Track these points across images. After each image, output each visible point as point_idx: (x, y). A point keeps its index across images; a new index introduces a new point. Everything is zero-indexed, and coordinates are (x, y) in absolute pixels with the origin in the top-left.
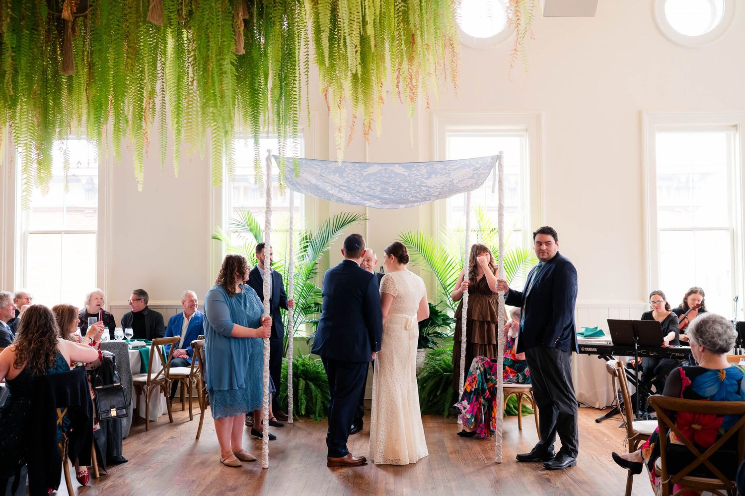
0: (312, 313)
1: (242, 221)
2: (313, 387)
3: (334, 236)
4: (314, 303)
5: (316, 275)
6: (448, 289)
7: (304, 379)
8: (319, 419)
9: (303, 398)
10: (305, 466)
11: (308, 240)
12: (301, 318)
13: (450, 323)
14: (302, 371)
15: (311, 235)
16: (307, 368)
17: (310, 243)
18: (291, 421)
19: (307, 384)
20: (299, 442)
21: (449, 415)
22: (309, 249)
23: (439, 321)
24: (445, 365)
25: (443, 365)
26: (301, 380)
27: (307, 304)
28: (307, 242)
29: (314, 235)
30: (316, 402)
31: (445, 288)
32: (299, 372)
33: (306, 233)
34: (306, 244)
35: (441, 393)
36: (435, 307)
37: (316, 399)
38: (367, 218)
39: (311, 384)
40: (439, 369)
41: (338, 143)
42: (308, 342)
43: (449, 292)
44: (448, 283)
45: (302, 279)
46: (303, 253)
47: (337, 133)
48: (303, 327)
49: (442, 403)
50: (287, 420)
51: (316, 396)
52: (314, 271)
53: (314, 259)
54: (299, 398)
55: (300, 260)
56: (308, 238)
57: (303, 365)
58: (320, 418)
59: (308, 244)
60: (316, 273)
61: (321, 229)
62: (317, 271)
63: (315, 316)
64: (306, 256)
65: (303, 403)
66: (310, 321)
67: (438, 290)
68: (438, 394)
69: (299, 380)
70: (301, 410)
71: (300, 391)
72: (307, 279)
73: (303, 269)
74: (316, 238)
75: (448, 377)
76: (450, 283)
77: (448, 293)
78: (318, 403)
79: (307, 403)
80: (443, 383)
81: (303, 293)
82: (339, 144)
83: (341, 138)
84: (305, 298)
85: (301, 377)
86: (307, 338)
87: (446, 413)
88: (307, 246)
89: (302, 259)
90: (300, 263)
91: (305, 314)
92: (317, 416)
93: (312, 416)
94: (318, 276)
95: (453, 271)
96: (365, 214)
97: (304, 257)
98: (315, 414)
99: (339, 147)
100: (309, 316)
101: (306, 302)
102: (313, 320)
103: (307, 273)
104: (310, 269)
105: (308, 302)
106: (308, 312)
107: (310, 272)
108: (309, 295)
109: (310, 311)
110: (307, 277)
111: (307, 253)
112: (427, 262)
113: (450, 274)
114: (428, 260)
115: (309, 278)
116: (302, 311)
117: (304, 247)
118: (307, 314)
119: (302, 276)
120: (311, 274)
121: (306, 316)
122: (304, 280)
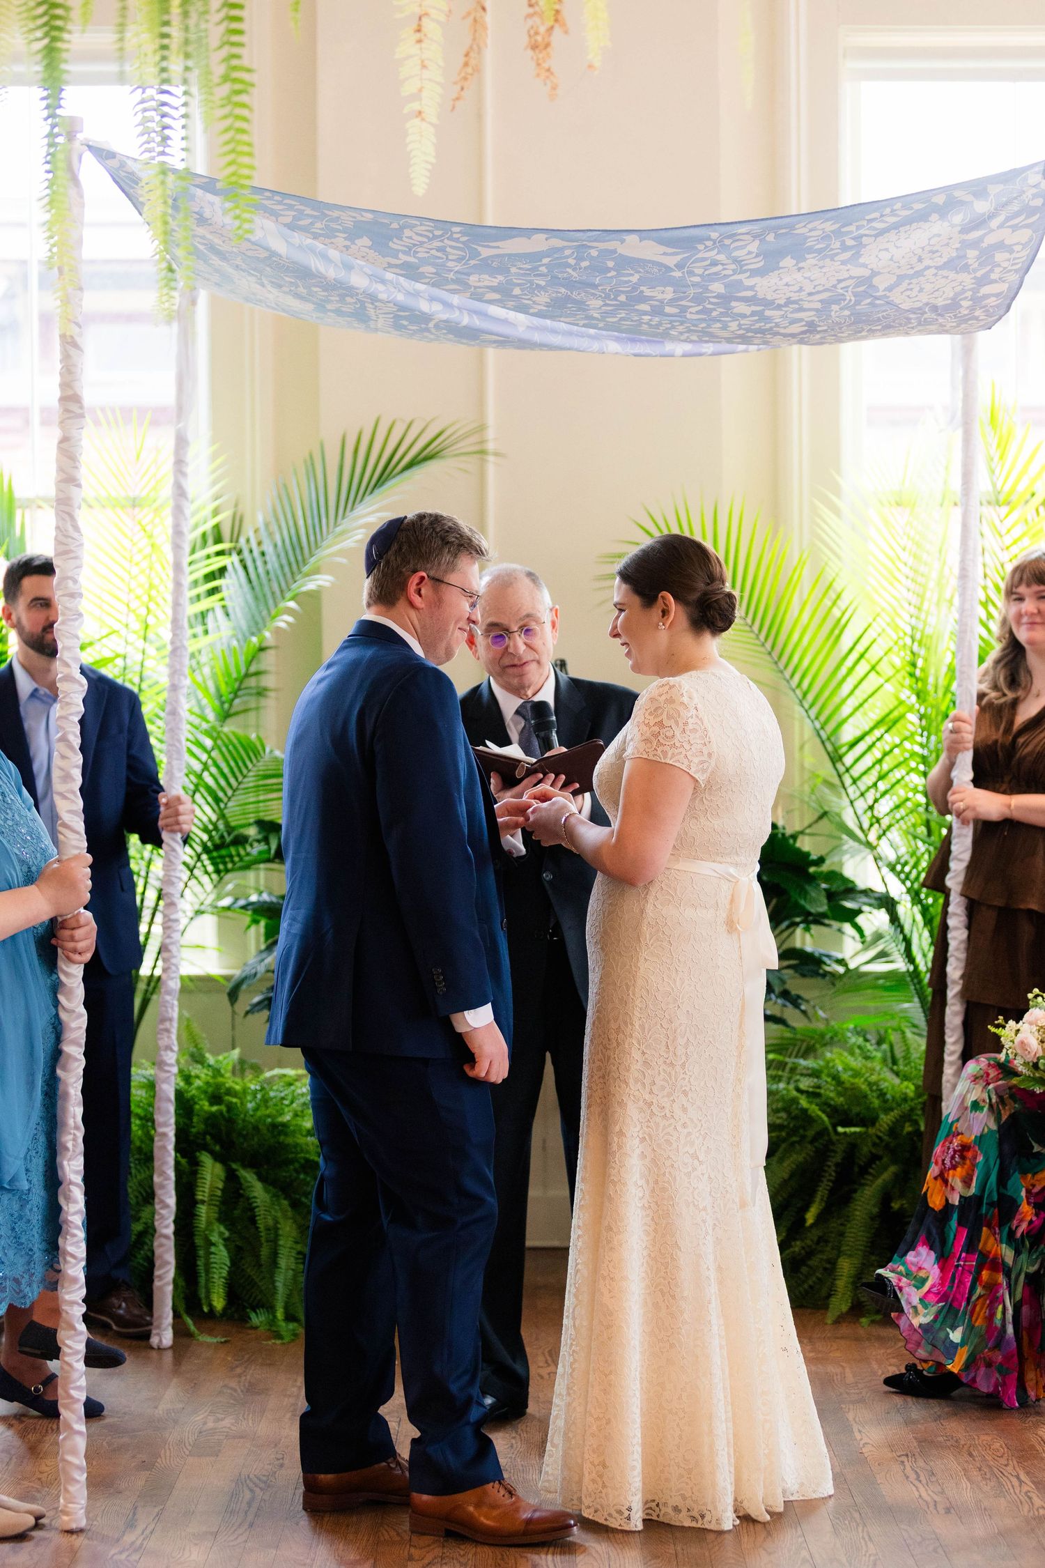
0: (247, 867)
2: (258, 1191)
3: (345, 525)
4: (258, 822)
5: (263, 702)
6: (848, 760)
7: (217, 1157)
8: (285, 1327)
9: (215, 1238)
10: (251, 1525)
11: (227, 545)
12: (198, 889)
13: (860, 912)
14: (211, 1120)
15: (238, 523)
16: (230, 1107)
17: (235, 558)
18: (164, 1335)
19: (231, 1178)
20: (210, 1425)
21: (857, 1310)
23: (812, 901)
24: (839, 1094)
25: (829, 1091)
26: (206, 1159)
27: (230, 829)
28: (219, 553)
29: (256, 519)
30: (275, 1255)
31: (836, 758)
32: (198, 1126)
33: (216, 512)
34: (216, 563)
35: (820, 1218)
36: (794, 837)
37: (274, 1242)
38: (491, 446)
39: (248, 1176)
40: (814, 1110)
41: (409, 89)
42: (233, 995)
43: (856, 772)
44: (848, 734)
45: (204, 717)
46: (208, 603)
47: (406, 46)
48: (205, 930)
49: (829, 1261)
50: (147, 1336)
51: (274, 1230)
52: (252, 682)
53: (256, 626)
54: (199, 1241)
56: (226, 532)
57: (215, 1098)
58: (292, 1326)
59: (226, 560)
60: (261, 693)
61: (283, 492)
62: (268, 681)
63: (258, 880)
64: (219, 613)
65: (221, 1257)
66: (242, 902)
67: (802, 767)
68: (810, 1218)
69: (195, 1163)
70: (208, 1293)
71: (203, 1210)
72: (225, 716)
73: (207, 670)
74: (263, 534)
75: (853, 1146)
76: (858, 733)
77: (847, 780)
78: (283, 1262)
79: (235, 1263)
80: (831, 1172)
82: (417, 96)
83: (424, 67)
84: (217, 798)
85: (205, 1147)
86: (228, 978)
87: (840, 1304)
88: (222, 571)
90: (193, 646)
91: (218, 871)
92: (280, 1314)
93: (257, 1319)
94: (270, 703)
95: (873, 681)
96: (482, 428)
97: (210, 619)
98: (271, 1309)
99: (415, 106)
100: (232, 882)
101: (222, 816)
102: (254, 898)
103: (224, 688)
104: (238, 672)
105: (230, 820)
106: (233, 862)
107: (236, 685)
108: (237, 789)
109: (241, 860)
110: (226, 706)
111: (222, 599)
112: (758, 642)
113: (860, 695)
114: (760, 631)
115: (232, 711)
116: (204, 857)
117: (210, 577)
118: (227, 871)
119: (199, 702)
120: (240, 693)
121: (221, 879)
122: (211, 716)
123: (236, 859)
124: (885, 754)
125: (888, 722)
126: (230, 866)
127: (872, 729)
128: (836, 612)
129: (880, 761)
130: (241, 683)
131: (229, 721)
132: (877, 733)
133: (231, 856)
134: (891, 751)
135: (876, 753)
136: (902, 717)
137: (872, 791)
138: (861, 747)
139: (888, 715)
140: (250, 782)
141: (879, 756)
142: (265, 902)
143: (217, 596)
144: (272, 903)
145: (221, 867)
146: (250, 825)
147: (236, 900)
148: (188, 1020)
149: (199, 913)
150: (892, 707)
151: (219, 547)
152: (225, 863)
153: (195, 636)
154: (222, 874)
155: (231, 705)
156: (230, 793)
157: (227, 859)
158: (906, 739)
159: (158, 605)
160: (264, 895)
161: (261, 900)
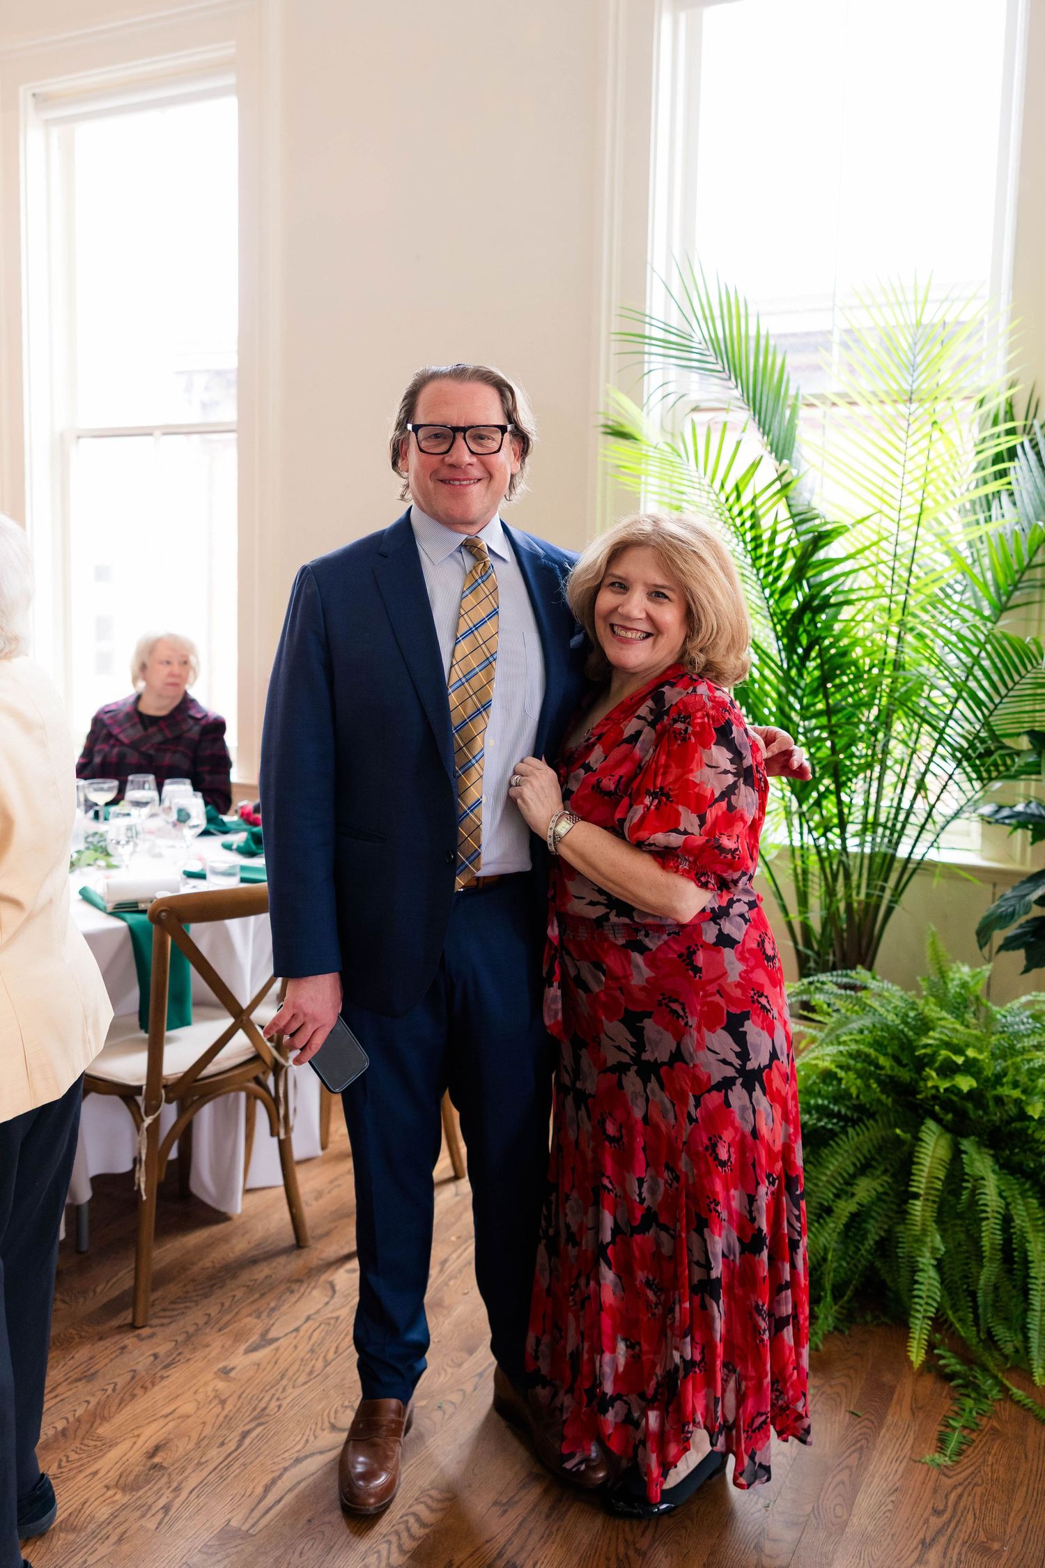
0: (1014, 777)
4: (1030, 735)
11: (1019, 423)
12: (958, 794)
22: (1022, 471)
27: (994, 736)
28: (1011, 432)
33: (1012, 385)
34: (1006, 443)
45: (978, 612)
46: (994, 486)
48: (967, 830)
52: (1036, 573)
55: (973, 518)
56: (1020, 411)
59: (1014, 441)
63: (1027, 788)
64: (1004, 497)
66: (1006, 812)
72: (1002, 609)
73: (986, 561)
81: (972, 684)
84: (980, 703)
88: (1012, 454)
89: (981, 517)
90: (975, 533)
91: (980, 778)
97: (995, 504)
100: (997, 790)
101: (986, 724)
102: (1020, 808)
103: (1001, 578)
104: (1020, 561)
105: (995, 728)
106: (997, 770)
107: (1017, 577)
108: (1006, 696)
109: (1008, 769)
110: (1004, 599)
111: (1010, 483)
115: (1011, 603)
116: (965, 764)
117: (998, 458)
118: (991, 779)
119: (975, 594)
120: (1020, 585)
121: (984, 786)
122: (987, 613)
123: (1002, 768)
126: (994, 774)
130: (1023, 573)
131: (1005, 614)
133: (996, 765)
140: (1024, 688)
142: (1033, 815)
143: (1005, 480)
145: (985, 775)
146: (1019, 735)
147: (1000, 808)
148: (933, 935)
149: (956, 817)
151: (1010, 425)
152: (989, 772)
153: (978, 523)
154: (985, 782)
155: (1009, 598)
156: (997, 700)
157: (992, 768)
159: (938, 489)
160: (1033, 805)
161: (1029, 811)
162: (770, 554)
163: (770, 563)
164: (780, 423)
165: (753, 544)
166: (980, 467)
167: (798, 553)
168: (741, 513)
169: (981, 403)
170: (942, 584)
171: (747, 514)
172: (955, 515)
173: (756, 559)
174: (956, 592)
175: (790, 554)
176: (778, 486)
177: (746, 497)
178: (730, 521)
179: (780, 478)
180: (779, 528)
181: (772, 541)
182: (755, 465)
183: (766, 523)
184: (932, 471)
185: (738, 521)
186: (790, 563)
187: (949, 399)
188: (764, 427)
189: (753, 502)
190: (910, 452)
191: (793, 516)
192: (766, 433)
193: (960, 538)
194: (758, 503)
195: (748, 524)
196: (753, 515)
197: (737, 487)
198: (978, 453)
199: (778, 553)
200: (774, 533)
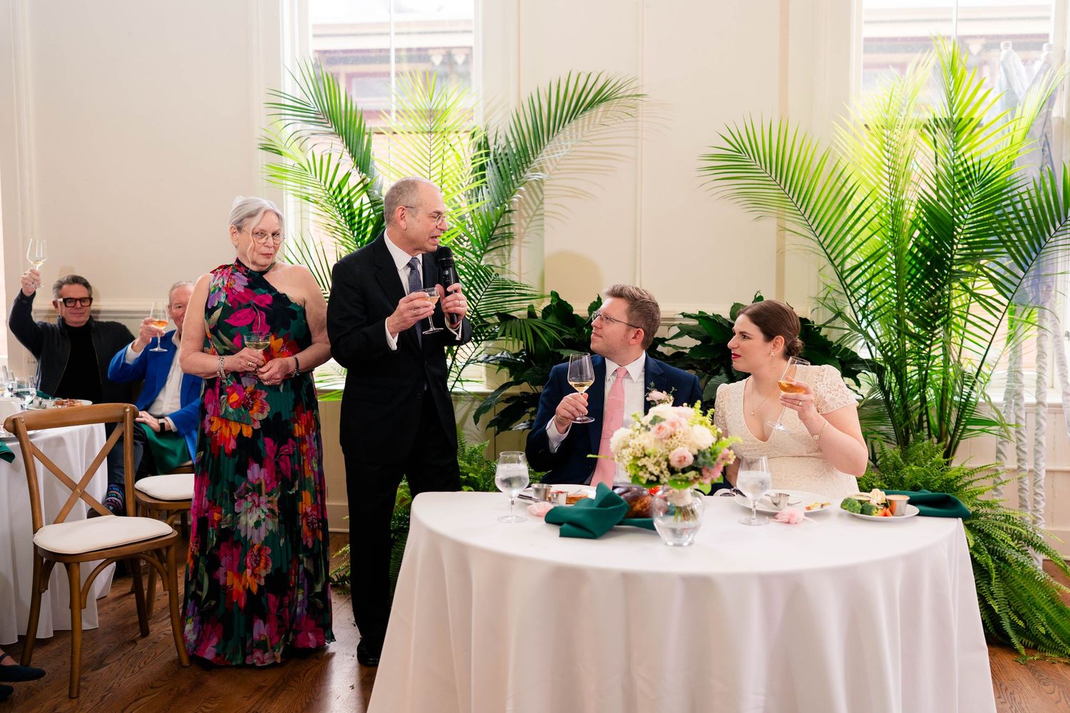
0: (494, 339)
1: (306, 99)
4: (498, 314)
6: (848, 281)
12: (467, 350)
15: (498, 136)
17: (492, 158)
27: (481, 318)
31: (842, 280)
36: (820, 328)
43: (854, 287)
44: (849, 264)
46: (477, 184)
52: (502, 229)
60: (509, 236)
62: (516, 230)
63: (501, 344)
64: (484, 189)
66: (491, 358)
76: (855, 263)
89: (474, 199)
91: (478, 341)
95: (867, 232)
102: (499, 355)
103: (483, 233)
104: (490, 226)
105: (480, 312)
106: (485, 336)
107: (491, 233)
109: (490, 335)
110: (485, 245)
111: (486, 182)
112: (796, 208)
113: (858, 240)
114: (797, 201)
118: (482, 340)
121: (479, 345)
123: (487, 334)
124: (874, 276)
125: (876, 257)
126: (483, 338)
127: (865, 261)
128: (845, 191)
129: (870, 280)
130: (493, 231)
132: (868, 263)
133: (483, 333)
134: (878, 274)
135: (868, 275)
136: (885, 254)
137: (865, 297)
138: (859, 271)
139: (875, 253)
141: (869, 277)
143: (484, 180)
144: (508, 358)
145: (479, 338)
147: (489, 356)
149: (467, 363)
150: (878, 248)
152: (481, 337)
158: (887, 267)
159: (449, 185)
160: (504, 353)
161: (502, 356)
162: (360, 222)
163: (360, 228)
164: (362, 149)
165: (350, 217)
166: (474, 171)
167: (375, 222)
168: (342, 200)
169: (473, 135)
170: (456, 235)
171: (345, 201)
172: (463, 197)
173: (352, 225)
174: (465, 241)
175: (370, 223)
176: (361, 185)
177: (345, 192)
178: (336, 205)
179: (362, 181)
180: (364, 208)
181: (360, 215)
182: (348, 174)
183: (356, 205)
184: (445, 175)
185: (341, 205)
186: (370, 228)
187: (457, 132)
188: (353, 153)
189: (348, 194)
190: (432, 166)
191: (371, 202)
192: (354, 156)
193: (466, 209)
194: (351, 195)
195: (346, 207)
196: (349, 201)
197: (339, 186)
198: (473, 164)
199: (363, 222)
200: (361, 211)
